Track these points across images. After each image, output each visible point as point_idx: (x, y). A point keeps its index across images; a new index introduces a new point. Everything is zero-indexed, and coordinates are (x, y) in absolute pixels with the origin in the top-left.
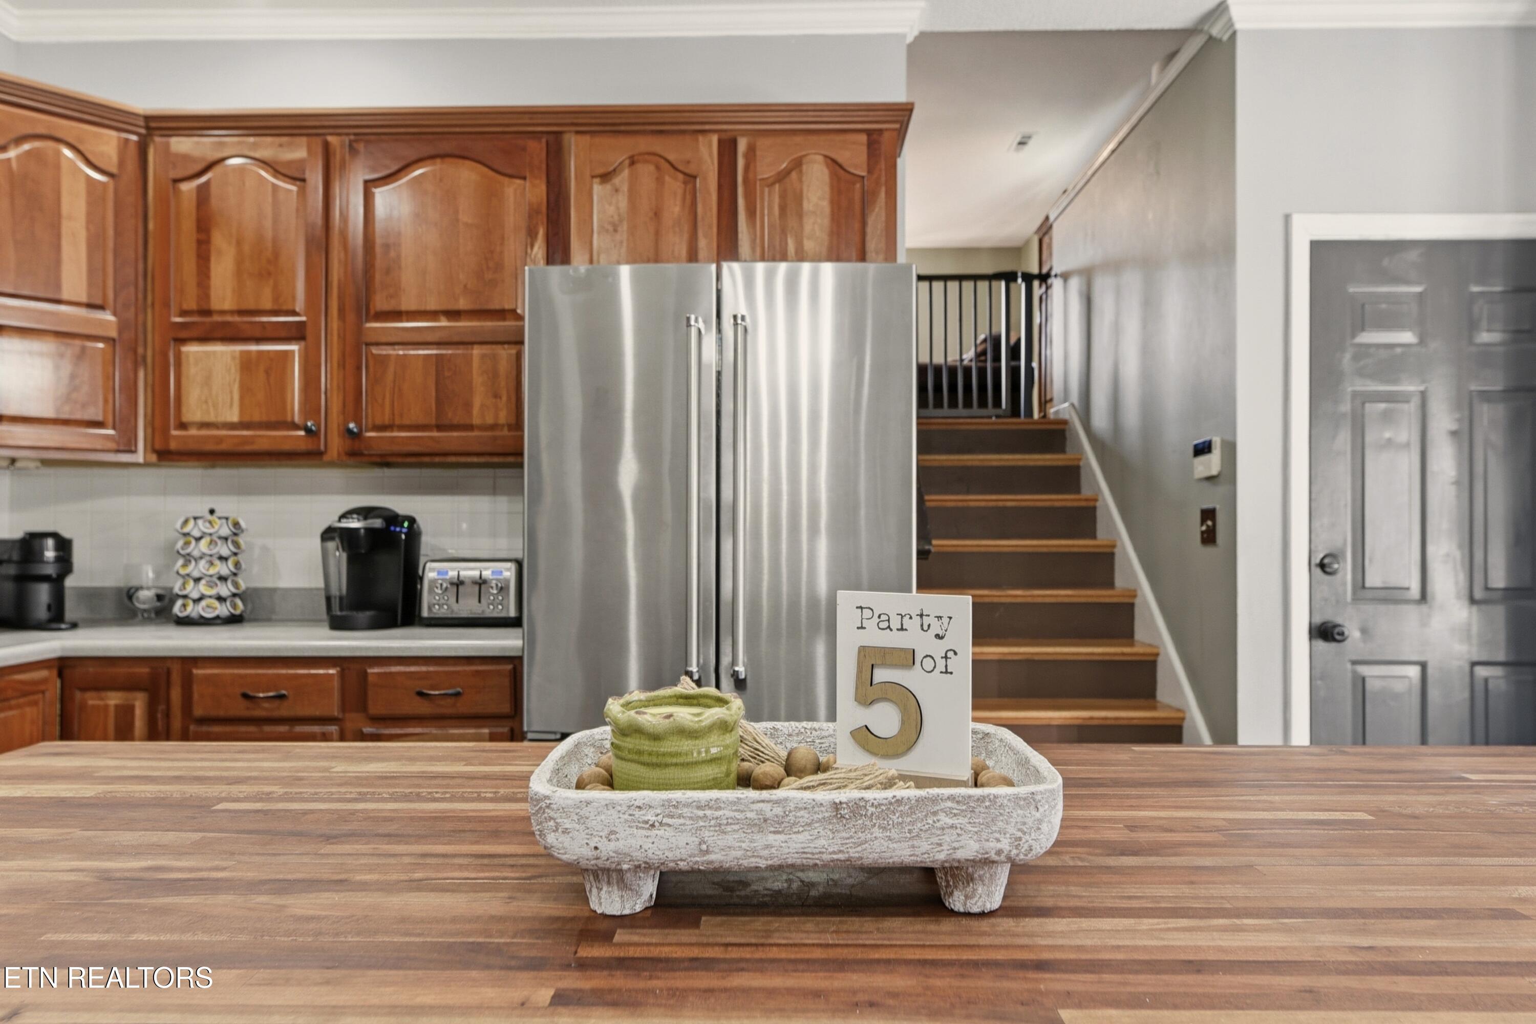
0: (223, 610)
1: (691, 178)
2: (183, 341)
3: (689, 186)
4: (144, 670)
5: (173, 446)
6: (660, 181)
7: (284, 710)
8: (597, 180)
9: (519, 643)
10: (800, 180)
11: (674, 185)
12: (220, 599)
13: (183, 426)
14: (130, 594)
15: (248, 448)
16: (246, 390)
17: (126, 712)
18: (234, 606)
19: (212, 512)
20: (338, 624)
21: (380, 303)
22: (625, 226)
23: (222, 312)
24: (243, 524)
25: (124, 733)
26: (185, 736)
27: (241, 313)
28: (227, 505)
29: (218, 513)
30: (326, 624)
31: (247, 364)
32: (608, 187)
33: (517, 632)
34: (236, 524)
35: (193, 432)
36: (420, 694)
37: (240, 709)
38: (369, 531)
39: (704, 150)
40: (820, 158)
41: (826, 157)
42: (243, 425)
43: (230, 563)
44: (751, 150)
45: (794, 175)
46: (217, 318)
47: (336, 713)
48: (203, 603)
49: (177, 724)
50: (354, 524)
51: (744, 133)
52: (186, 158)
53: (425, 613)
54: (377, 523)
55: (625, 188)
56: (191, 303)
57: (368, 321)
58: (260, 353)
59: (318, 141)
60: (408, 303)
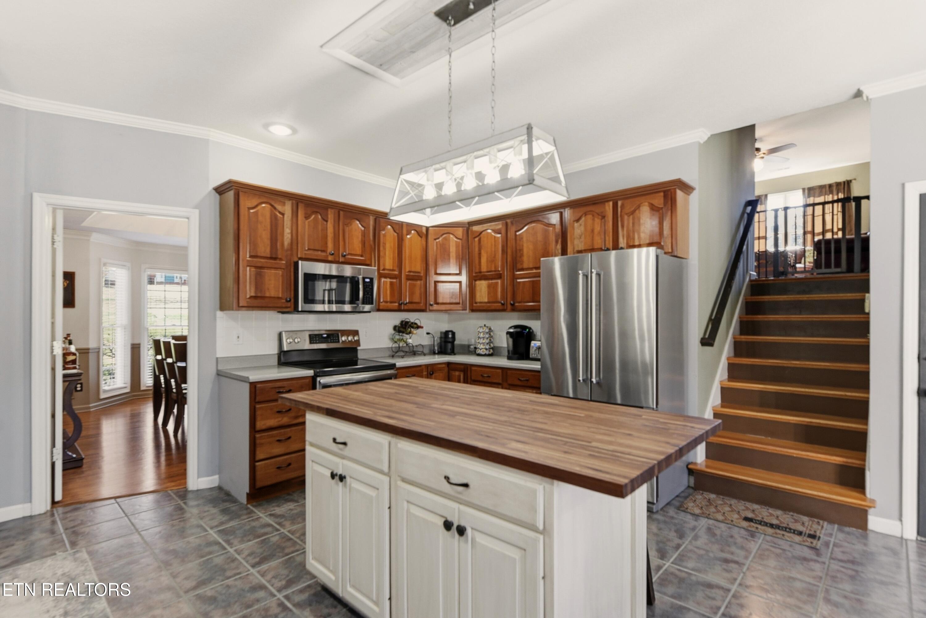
0: (487, 352)
1: (603, 217)
2: (476, 280)
3: (603, 220)
4: (462, 367)
5: (474, 308)
6: (593, 220)
7: (490, 380)
8: (575, 222)
9: (540, 367)
10: (639, 213)
11: (598, 221)
12: (486, 349)
13: (476, 303)
14: (469, 346)
15: (489, 309)
16: (489, 293)
17: (459, 376)
18: (489, 351)
19: (485, 325)
20: (509, 358)
21: (519, 266)
22: (583, 236)
23: (484, 272)
24: (492, 328)
25: (459, 381)
26: (471, 384)
27: (488, 272)
28: (489, 323)
29: (486, 326)
30: (506, 357)
31: (489, 286)
32: (578, 224)
33: (539, 363)
34: (490, 329)
35: (478, 304)
36: (519, 379)
37: (480, 378)
38: (517, 332)
39: (607, 208)
40: (647, 204)
41: (649, 203)
42: (489, 302)
43: (488, 340)
44: (623, 205)
45: (637, 211)
46: (483, 274)
47: (500, 382)
48: (482, 350)
49: (469, 380)
50: (512, 330)
51: (620, 199)
52: (476, 232)
53: (531, 357)
54: (519, 330)
55: (583, 224)
56: (477, 270)
57: (516, 272)
58: (492, 283)
59: (504, 222)
60: (525, 266)
